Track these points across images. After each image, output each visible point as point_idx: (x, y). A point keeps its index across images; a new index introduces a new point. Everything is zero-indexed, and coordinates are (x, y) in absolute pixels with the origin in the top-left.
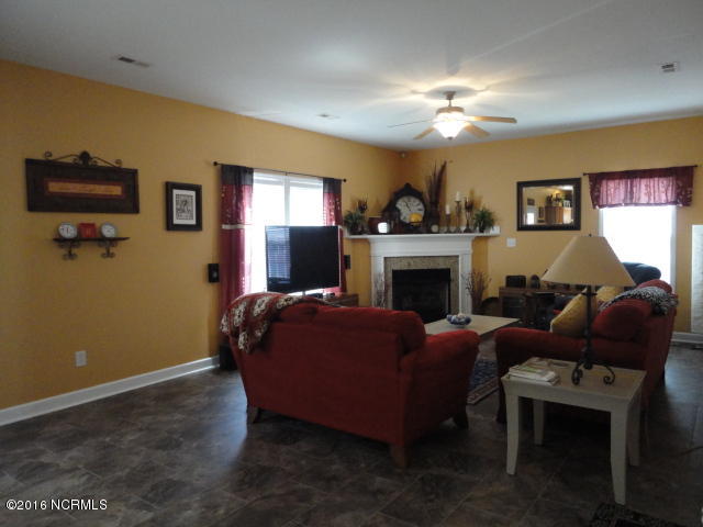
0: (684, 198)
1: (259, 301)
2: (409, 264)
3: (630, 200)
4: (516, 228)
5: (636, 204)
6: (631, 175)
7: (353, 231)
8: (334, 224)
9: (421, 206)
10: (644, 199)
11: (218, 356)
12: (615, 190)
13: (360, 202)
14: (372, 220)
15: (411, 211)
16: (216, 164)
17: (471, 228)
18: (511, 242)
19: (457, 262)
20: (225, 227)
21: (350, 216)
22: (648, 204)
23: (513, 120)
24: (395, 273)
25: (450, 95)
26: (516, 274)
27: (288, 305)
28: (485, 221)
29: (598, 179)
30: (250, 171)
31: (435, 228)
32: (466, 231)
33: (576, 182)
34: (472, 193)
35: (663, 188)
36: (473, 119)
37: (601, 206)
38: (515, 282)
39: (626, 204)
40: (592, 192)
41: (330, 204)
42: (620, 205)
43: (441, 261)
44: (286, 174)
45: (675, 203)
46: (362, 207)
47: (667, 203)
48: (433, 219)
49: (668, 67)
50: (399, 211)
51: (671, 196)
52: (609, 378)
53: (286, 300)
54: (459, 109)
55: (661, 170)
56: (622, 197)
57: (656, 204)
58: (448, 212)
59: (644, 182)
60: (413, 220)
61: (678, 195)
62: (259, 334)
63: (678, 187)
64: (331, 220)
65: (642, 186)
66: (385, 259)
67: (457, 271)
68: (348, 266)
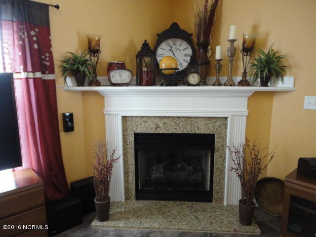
7: (80, 80)
17: (249, 78)
18: (312, 102)
19: (225, 126)
21: (74, 59)
24: (138, 136)
31: (193, 80)
32: (241, 84)
43: (201, 124)
46: (93, 47)
58: (218, 56)
66: (124, 118)
67: (224, 139)
68: (69, 128)
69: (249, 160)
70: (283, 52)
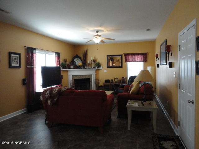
0: (145, 60)
1: (54, 90)
2: (79, 77)
3: (134, 61)
4: (106, 67)
5: (135, 62)
6: (134, 54)
7: (63, 68)
8: (59, 66)
9: (81, 61)
10: (137, 60)
11: (26, 108)
12: (130, 58)
13: (65, 60)
14: (68, 65)
15: (78, 62)
16: (25, 46)
17: (95, 67)
18: (105, 71)
19: (92, 76)
20: (28, 67)
21: (63, 63)
22: (138, 62)
23: (114, 40)
24: (75, 80)
25: (97, 32)
26: (107, 79)
27: (64, 91)
28: (99, 65)
29: (127, 55)
30: (35, 49)
31: (86, 67)
32: (93, 68)
33: (121, 56)
34: (95, 58)
35: (141, 58)
36: (103, 38)
37: (127, 62)
38: (107, 81)
39: (133, 61)
40: (125, 58)
41: (57, 60)
42: (131, 62)
43: (87, 76)
44: (45, 50)
45: (143, 61)
46: (66, 61)
47: (142, 61)
48: (85, 65)
49: (148, 30)
50: (75, 62)
51: (143, 60)
52: (149, 104)
53: (64, 89)
54: (100, 36)
55: (140, 53)
56: (132, 60)
57: (140, 62)
58: (89, 63)
59: (137, 56)
60: (80, 65)
61: (144, 59)
62: (56, 100)
63: (144, 58)
64: (58, 65)
65: (137, 57)
66: (72, 76)
67: (92, 79)
68: (62, 78)
69: (97, 83)
70: (100, 62)
